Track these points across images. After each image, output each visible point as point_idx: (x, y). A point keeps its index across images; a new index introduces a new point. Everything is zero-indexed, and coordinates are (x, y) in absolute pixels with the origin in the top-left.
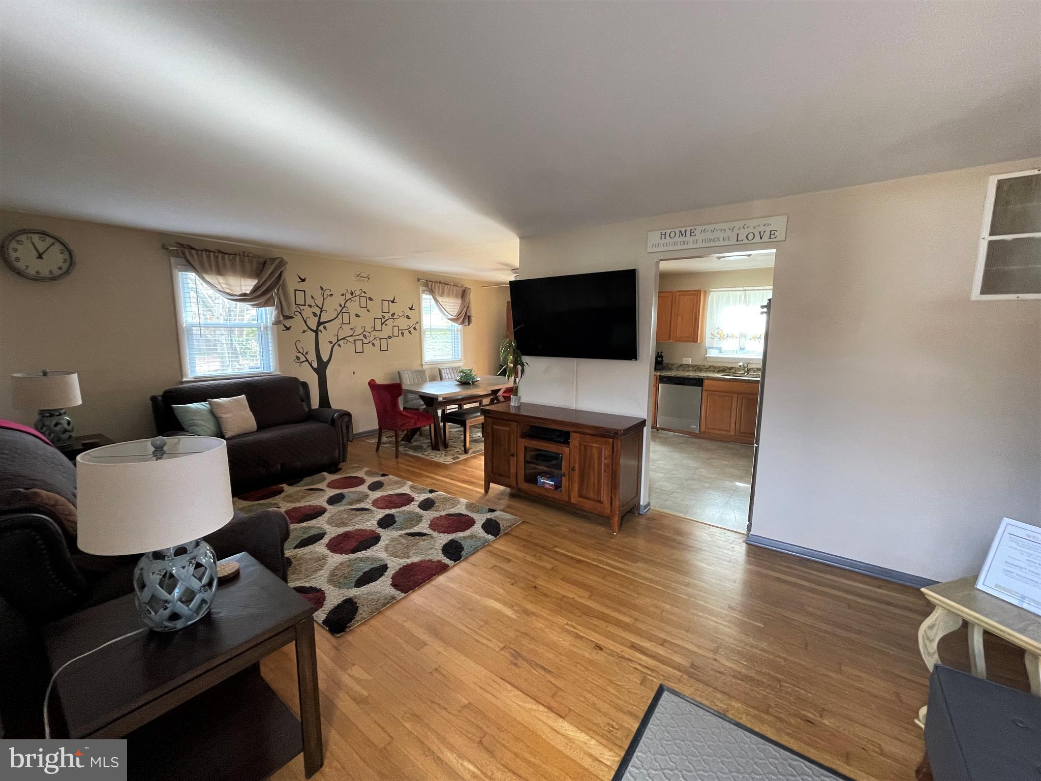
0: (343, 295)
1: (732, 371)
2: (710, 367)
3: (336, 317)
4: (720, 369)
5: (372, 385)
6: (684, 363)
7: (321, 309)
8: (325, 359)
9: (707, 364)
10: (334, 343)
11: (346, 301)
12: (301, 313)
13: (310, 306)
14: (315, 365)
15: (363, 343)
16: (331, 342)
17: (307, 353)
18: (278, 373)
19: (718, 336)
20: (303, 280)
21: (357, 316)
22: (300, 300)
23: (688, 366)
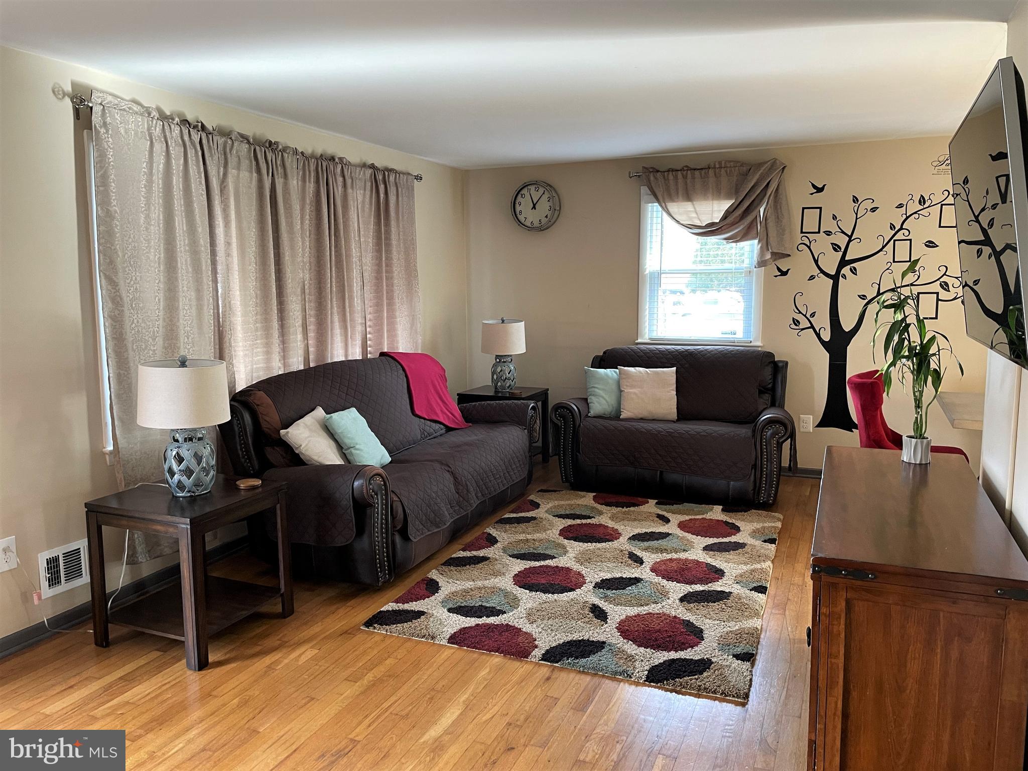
0: (900, 206)
3: (881, 250)
7: (850, 237)
8: (847, 326)
10: (869, 298)
11: (907, 218)
12: (809, 247)
13: (828, 233)
14: (826, 336)
15: (938, 300)
16: (863, 297)
17: (813, 315)
18: (759, 343)
20: (820, 190)
21: (931, 244)
22: (811, 224)
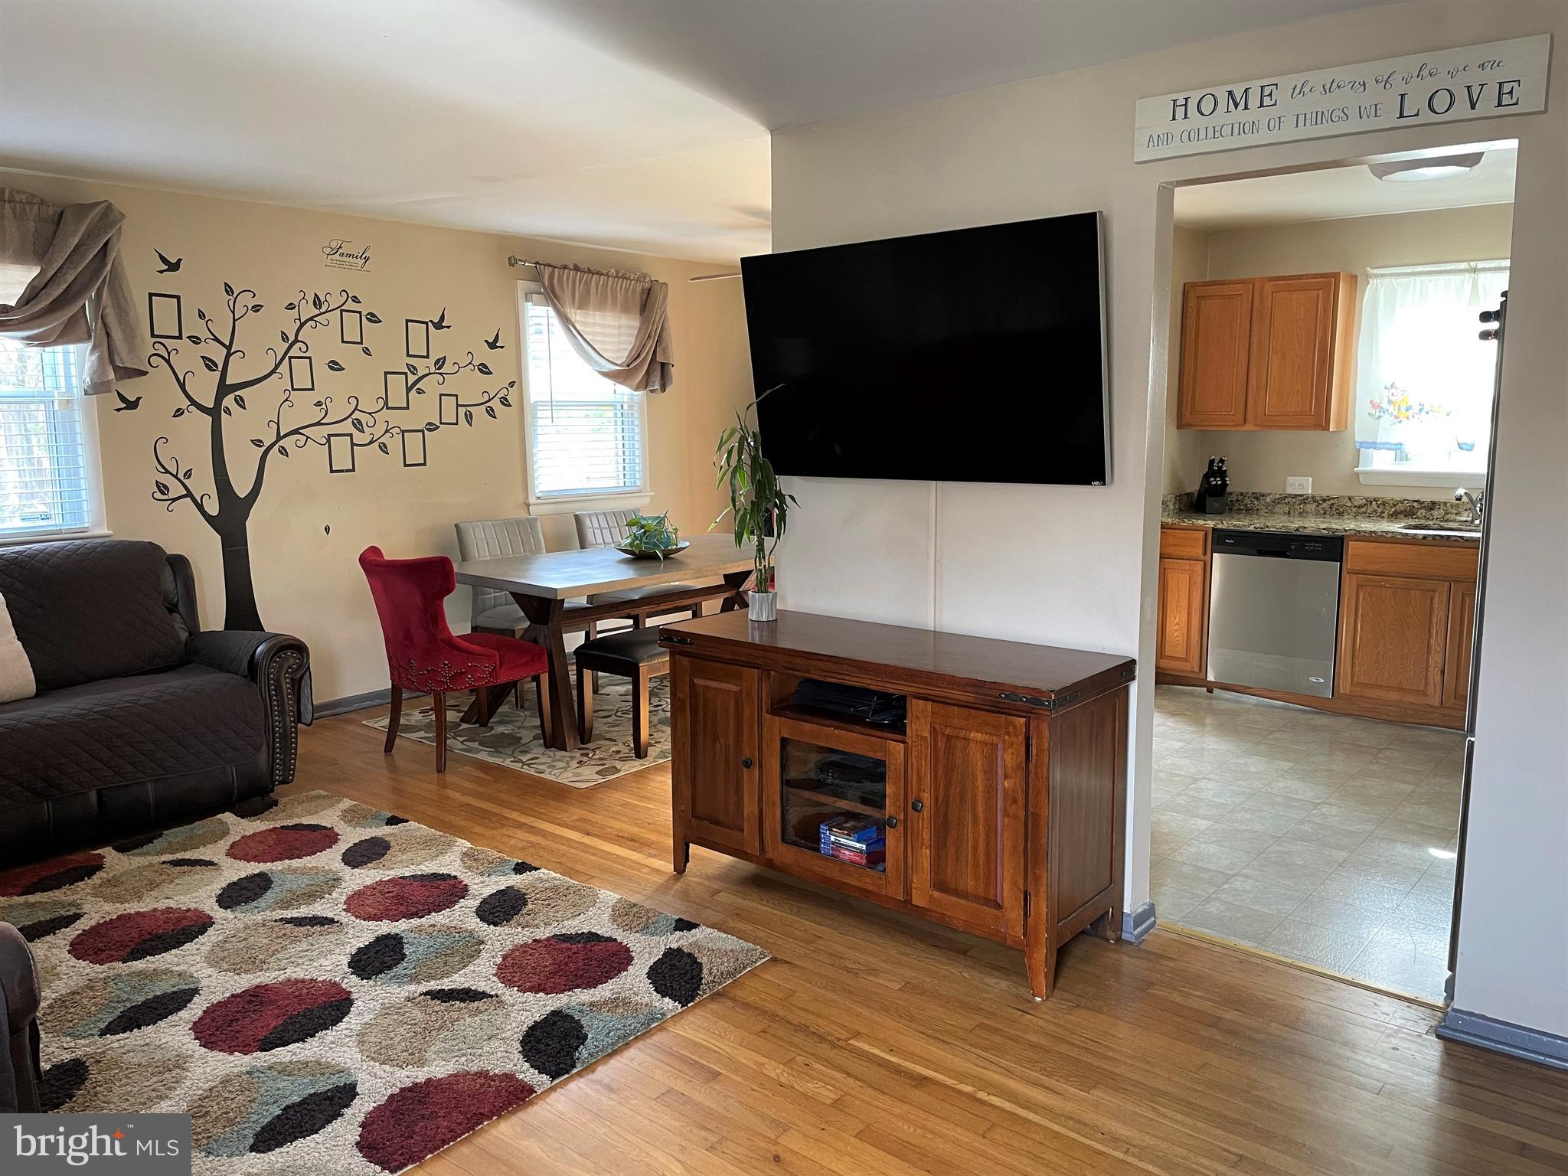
0: (291, 307)
1: (1435, 513)
2: (1369, 502)
3: (273, 372)
4: (1400, 507)
5: (372, 562)
6: (1290, 491)
7: (229, 348)
8: (242, 490)
9: (1360, 494)
10: (267, 444)
11: (302, 325)
12: (168, 362)
13: (195, 340)
14: (213, 508)
15: (353, 445)
16: (258, 443)
17: (188, 474)
18: (105, 531)
19: (1391, 408)
20: (174, 267)
21: (334, 366)
22: (166, 324)
23: (1304, 500)
